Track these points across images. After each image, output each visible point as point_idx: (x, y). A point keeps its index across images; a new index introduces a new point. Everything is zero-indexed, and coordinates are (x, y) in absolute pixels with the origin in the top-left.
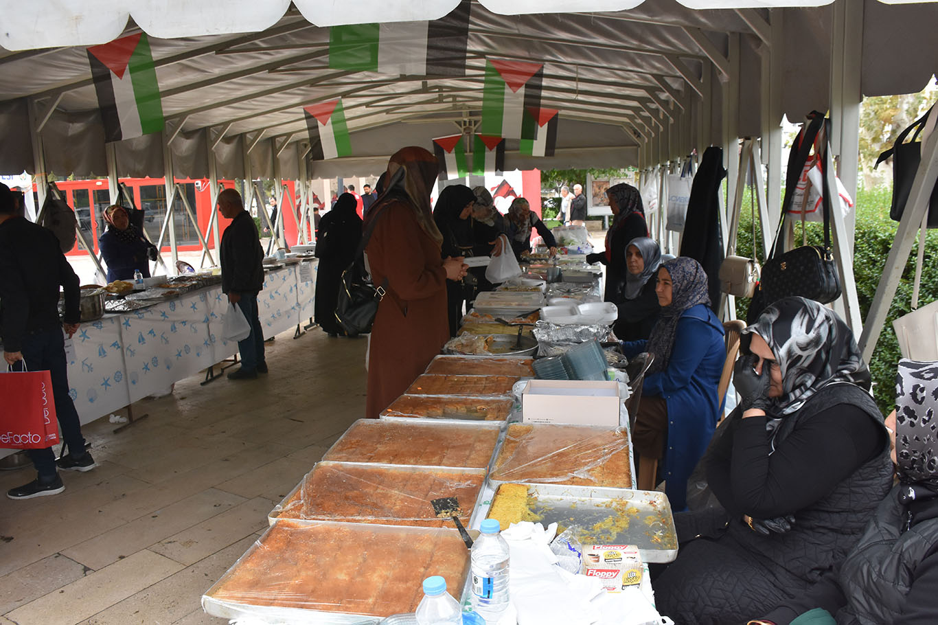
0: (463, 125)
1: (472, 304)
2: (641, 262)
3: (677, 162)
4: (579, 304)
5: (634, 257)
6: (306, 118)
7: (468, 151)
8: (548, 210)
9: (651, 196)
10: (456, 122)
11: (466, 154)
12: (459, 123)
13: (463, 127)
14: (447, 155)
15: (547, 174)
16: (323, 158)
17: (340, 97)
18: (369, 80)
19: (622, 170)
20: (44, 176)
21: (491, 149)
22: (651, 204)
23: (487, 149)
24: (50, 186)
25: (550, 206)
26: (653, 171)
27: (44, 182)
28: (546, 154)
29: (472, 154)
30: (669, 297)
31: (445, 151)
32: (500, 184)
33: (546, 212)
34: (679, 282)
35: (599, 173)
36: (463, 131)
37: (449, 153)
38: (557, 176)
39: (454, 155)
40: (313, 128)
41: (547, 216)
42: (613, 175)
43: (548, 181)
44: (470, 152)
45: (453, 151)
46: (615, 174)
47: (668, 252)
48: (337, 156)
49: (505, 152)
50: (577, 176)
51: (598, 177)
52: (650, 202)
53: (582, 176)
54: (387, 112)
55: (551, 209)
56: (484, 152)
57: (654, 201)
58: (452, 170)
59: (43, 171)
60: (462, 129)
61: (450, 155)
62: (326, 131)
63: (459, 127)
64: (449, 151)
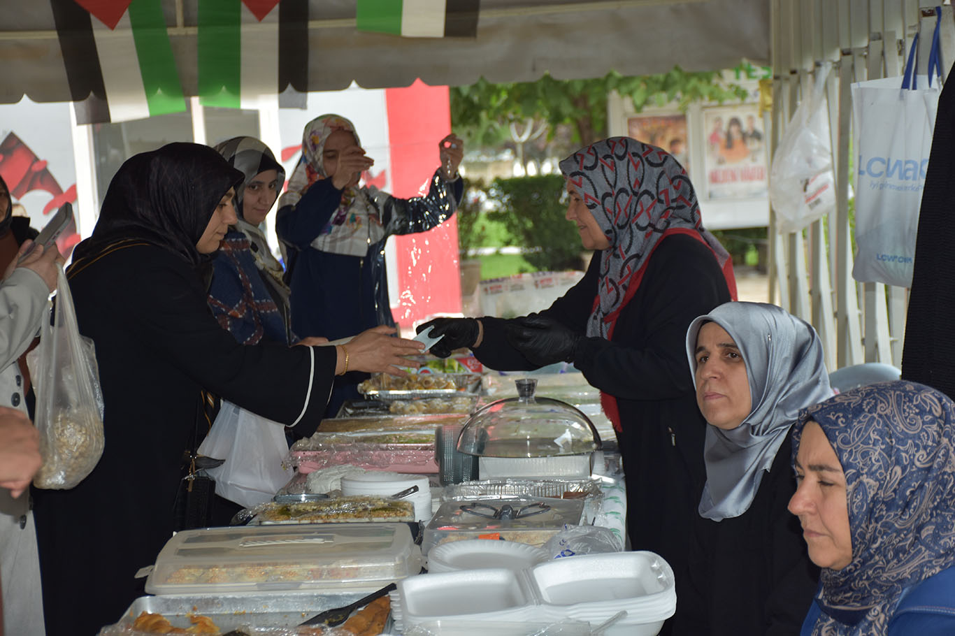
1: (144, 580)
2: (741, 381)
3: (893, 34)
4: (538, 561)
5: (716, 363)
7: (180, 20)
8: (482, 221)
9: (809, 161)
11: (171, 31)
14: (101, 34)
15: (476, 99)
19: (729, 76)
21: (260, 14)
22: (812, 188)
23: (246, 14)
25: (489, 206)
26: (814, 74)
28: (451, 30)
29: (193, 31)
30: (842, 530)
31: (94, 20)
33: (477, 228)
34: (871, 474)
35: (649, 91)
37: (112, 27)
38: (507, 105)
39: (129, 33)
41: (481, 241)
42: (696, 94)
43: (477, 121)
44: (187, 24)
45: (126, 19)
46: (704, 88)
47: (872, 355)
49: (312, 25)
50: (575, 103)
51: (646, 102)
52: (807, 183)
53: (592, 102)
55: (493, 216)
56: (237, 22)
57: (820, 180)
58: (126, 90)
64: (111, 23)
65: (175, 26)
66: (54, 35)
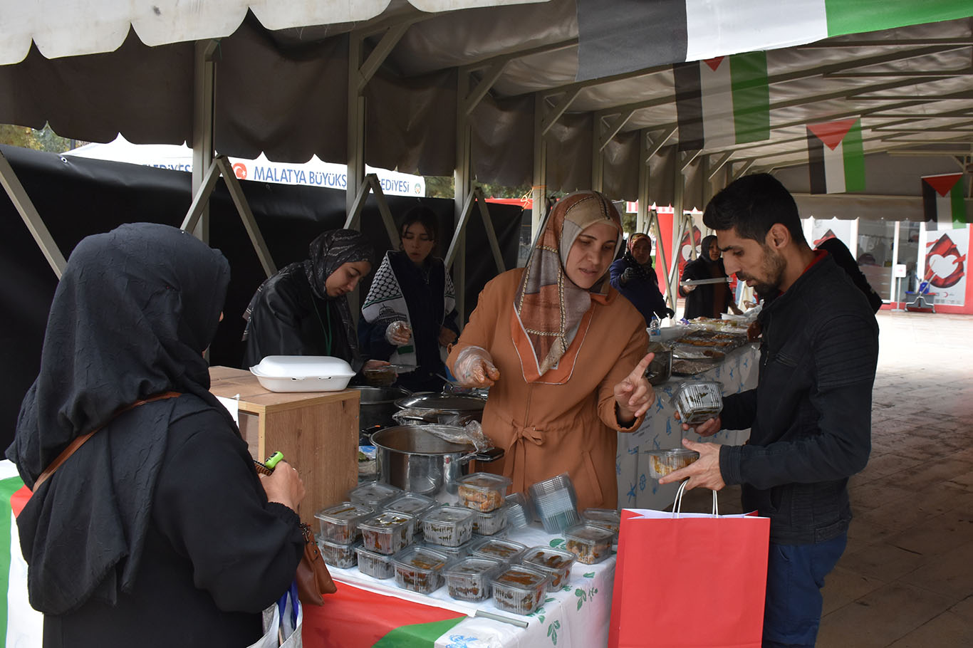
0: (965, 161)
6: (808, 137)
7: (970, 195)
10: (957, 157)
11: (966, 199)
12: (960, 159)
13: (966, 164)
14: (939, 199)
16: (824, 192)
17: (859, 116)
18: (916, 95)
20: (543, 190)
24: (550, 202)
27: (543, 197)
31: (937, 194)
32: (939, 238)
36: (964, 168)
37: (943, 196)
39: (950, 199)
40: (816, 150)
45: (949, 193)
48: (844, 191)
54: (883, 139)
58: (945, 219)
59: (543, 183)
60: (964, 167)
61: (944, 199)
62: (833, 158)
63: (960, 164)
64: (943, 195)
65: (967, 197)
66: (921, 198)
